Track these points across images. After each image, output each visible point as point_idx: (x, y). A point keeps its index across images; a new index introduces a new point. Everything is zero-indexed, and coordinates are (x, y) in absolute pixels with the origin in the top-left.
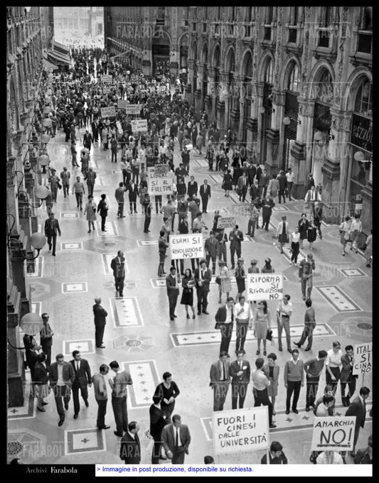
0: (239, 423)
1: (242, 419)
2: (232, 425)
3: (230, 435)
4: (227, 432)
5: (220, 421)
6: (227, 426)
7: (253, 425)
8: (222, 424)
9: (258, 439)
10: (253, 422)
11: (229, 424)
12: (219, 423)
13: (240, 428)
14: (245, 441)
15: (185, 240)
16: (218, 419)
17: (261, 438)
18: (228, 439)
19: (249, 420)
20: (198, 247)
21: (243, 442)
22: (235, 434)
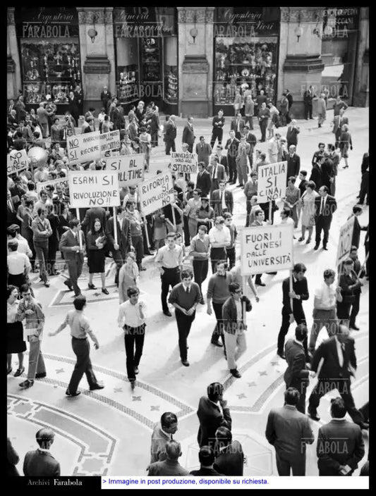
0: (266, 241)
1: (268, 237)
2: (259, 243)
3: (258, 254)
4: (255, 251)
5: (248, 238)
6: (255, 244)
7: (278, 243)
8: (250, 242)
9: (283, 258)
10: (279, 240)
11: (257, 242)
12: (247, 240)
13: (267, 247)
14: (272, 261)
15: (91, 179)
16: (247, 236)
17: (286, 258)
18: (256, 259)
19: (275, 238)
20: (111, 190)
21: (269, 261)
22: (262, 253)
